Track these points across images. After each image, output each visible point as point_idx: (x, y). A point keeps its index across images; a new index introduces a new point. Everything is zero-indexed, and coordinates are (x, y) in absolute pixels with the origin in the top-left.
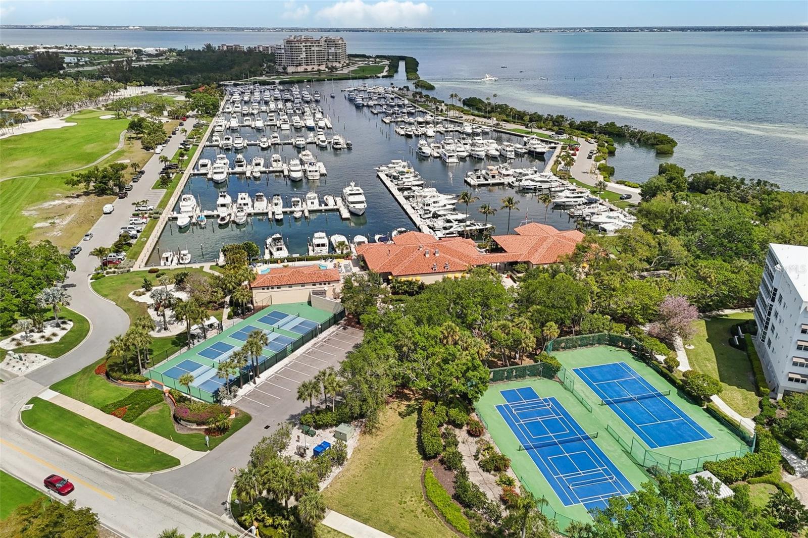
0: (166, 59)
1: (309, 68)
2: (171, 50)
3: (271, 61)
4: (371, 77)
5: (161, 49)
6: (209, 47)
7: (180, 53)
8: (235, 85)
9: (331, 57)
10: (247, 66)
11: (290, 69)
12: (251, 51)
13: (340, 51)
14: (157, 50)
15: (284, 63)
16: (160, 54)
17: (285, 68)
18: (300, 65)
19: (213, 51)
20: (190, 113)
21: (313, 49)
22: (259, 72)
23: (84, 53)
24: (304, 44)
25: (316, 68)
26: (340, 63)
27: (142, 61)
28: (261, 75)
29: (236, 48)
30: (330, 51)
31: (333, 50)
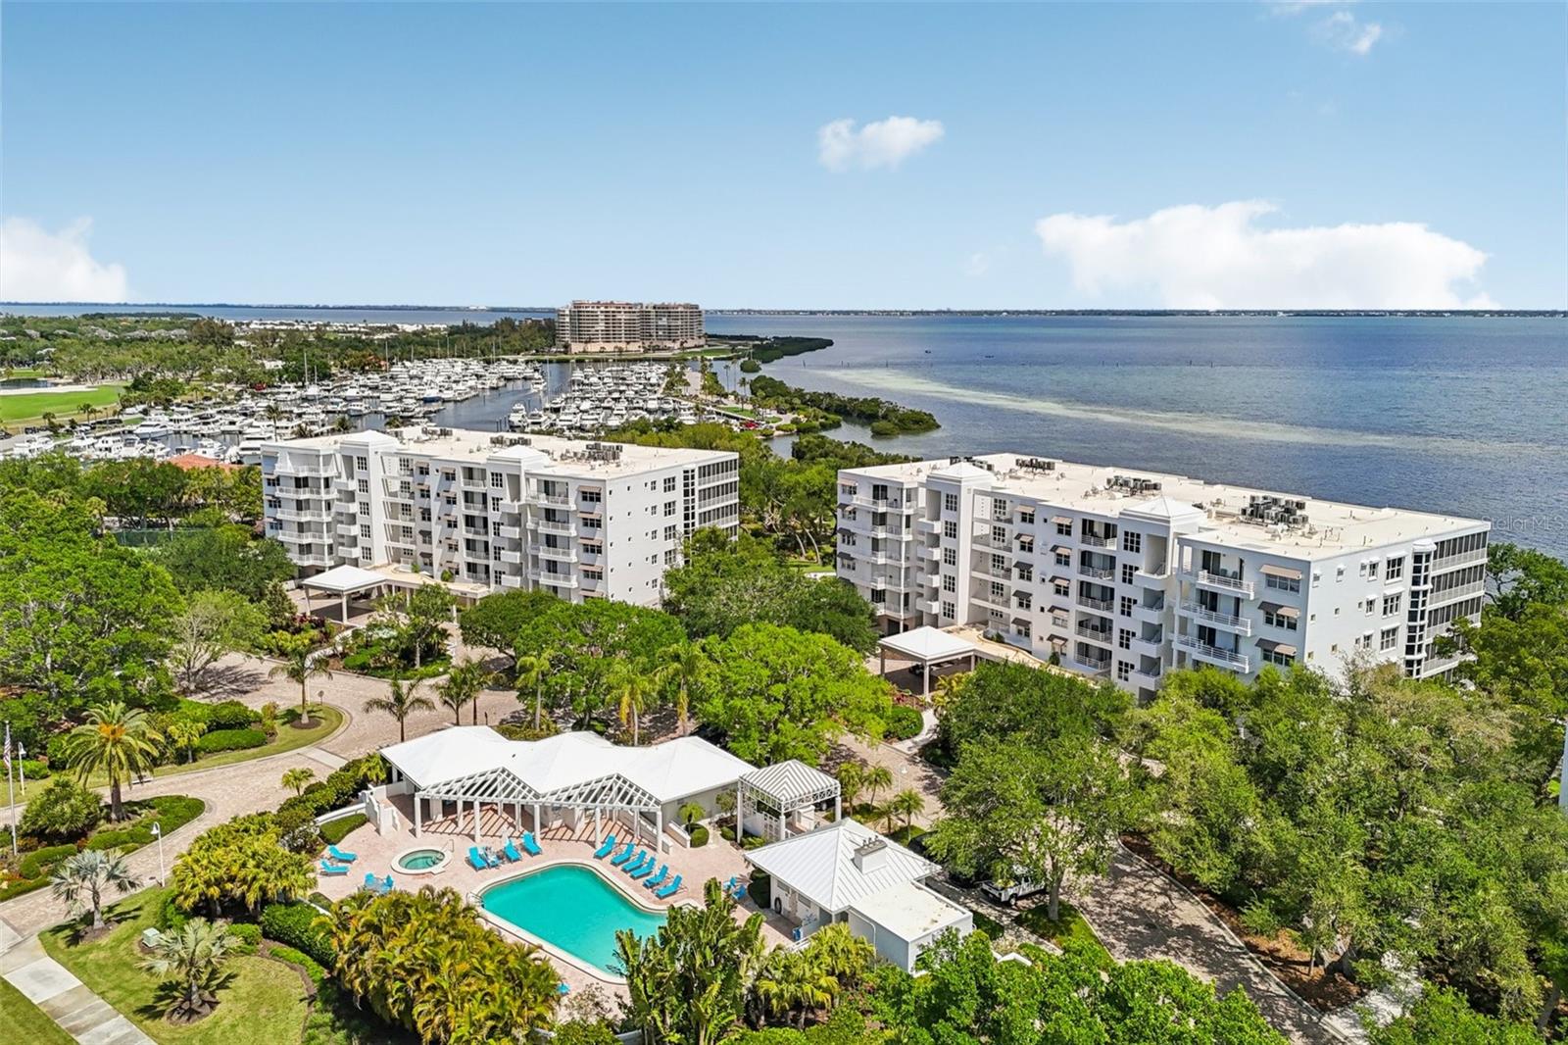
1: (610, 347)
9: (660, 332)
13: (678, 323)
15: (568, 337)
17: (567, 346)
18: (593, 340)
21: (618, 316)
24: (603, 308)
25: (621, 347)
30: (660, 323)
31: (665, 319)
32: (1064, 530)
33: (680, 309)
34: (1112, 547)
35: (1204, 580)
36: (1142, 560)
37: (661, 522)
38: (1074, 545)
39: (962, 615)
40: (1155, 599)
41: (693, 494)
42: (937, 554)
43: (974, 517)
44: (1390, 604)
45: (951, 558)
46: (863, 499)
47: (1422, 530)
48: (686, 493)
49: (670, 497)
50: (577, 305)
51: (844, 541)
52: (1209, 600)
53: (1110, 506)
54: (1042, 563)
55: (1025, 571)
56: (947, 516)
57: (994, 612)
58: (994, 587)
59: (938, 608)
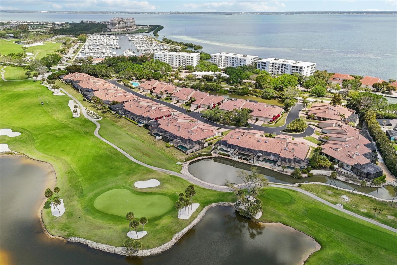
0: (66, 26)
1: (119, 30)
2: (66, 23)
3: (106, 27)
4: (140, 33)
5: (63, 22)
6: (82, 22)
7: (70, 24)
8: (92, 35)
9: (128, 26)
10: (96, 29)
11: (112, 30)
12: (98, 23)
13: (132, 23)
14: (61, 23)
15: (110, 28)
16: (62, 24)
17: (110, 30)
18: (116, 28)
19: (84, 23)
20: (78, 42)
21: (121, 23)
22: (100, 31)
23: (31, 24)
24: (117, 21)
25: (122, 29)
26: (132, 28)
27: (56, 27)
28: (101, 32)
29: (93, 22)
30: (128, 24)
31: (129, 23)
34: (234, 59)
35: (240, 61)
36: (236, 60)
38: (231, 59)
39: (222, 66)
40: (237, 62)
42: (220, 61)
43: (223, 58)
44: (251, 62)
45: (222, 61)
46: (214, 57)
47: (254, 57)
52: (240, 62)
53: (234, 56)
54: (229, 61)
55: (227, 62)
56: (221, 58)
57: (225, 66)
58: (225, 63)
59: (220, 65)
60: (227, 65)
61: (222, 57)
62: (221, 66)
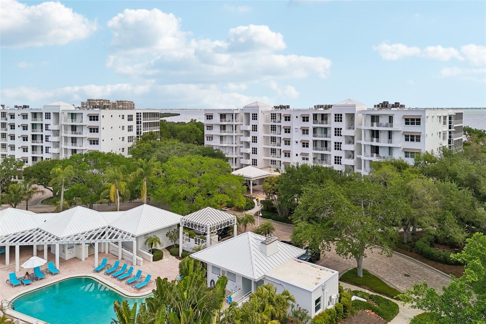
30: (119, 107)
32: (305, 119)
33: (127, 102)
36: (343, 125)
37: (127, 134)
38: (310, 125)
39: (261, 163)
40: (351, 140)
41: (141, 124)
42: (249, 139)
45: (255, 140)
48: (138, 123)
49: (130, 123)
50: (88, 100)
51: (207, 140)
54: (296, 136)
56: (252, 122)
57: (273, 162)
58: (273, 151)
59: (250, 162)
60: (283, 159)
61: (255, 117)
62: (255, 163)
